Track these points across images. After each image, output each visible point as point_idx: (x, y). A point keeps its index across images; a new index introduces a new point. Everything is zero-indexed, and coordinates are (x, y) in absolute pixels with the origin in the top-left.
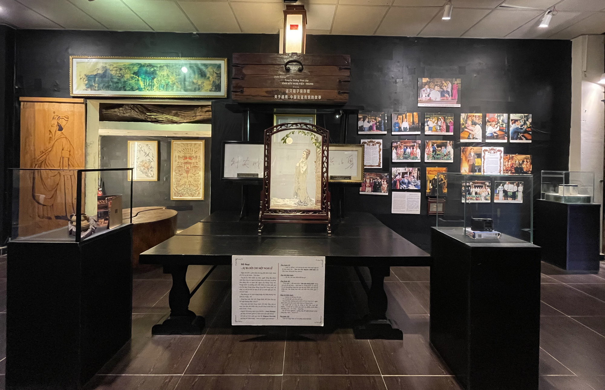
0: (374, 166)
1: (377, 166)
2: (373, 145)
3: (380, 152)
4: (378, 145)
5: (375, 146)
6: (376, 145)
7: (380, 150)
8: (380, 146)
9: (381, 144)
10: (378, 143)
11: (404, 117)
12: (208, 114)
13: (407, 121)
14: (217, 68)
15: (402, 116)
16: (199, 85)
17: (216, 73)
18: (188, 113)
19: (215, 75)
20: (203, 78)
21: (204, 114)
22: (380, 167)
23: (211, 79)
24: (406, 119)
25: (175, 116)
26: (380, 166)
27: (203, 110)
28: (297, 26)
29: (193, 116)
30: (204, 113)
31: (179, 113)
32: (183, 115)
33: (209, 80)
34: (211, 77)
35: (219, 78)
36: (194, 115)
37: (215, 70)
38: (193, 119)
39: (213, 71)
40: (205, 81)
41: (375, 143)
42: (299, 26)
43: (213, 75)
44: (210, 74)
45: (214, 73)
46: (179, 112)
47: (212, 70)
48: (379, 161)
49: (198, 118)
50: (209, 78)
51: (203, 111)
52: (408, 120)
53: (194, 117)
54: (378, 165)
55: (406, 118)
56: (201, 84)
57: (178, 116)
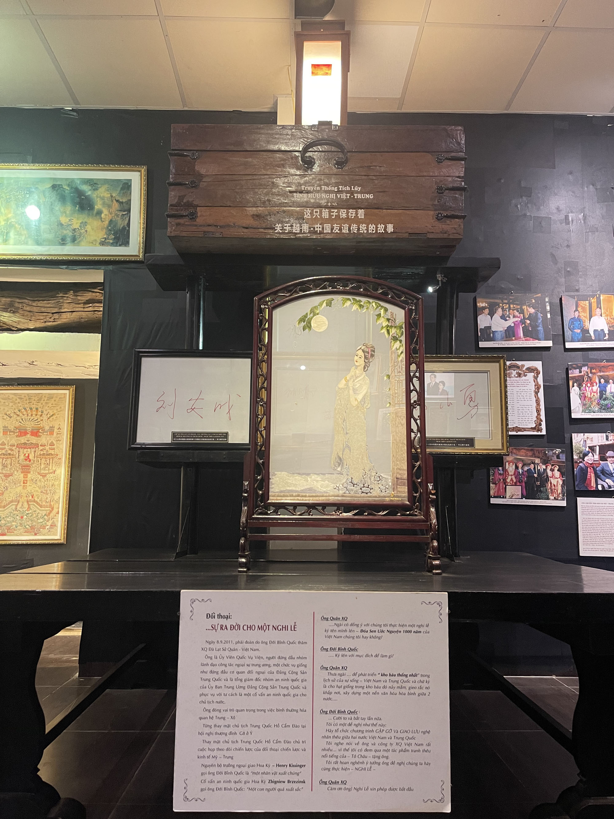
0: (524, 429)
1: (532, 428)
2: (519, 375)
3: (536, 393)
4: (531, 375)
5: (524, 378)
6: (525, 376)
7: (538, 388)
8: (536, 378)
9: (538, 373)
10: (530, 370)
11: (594, 305)
12: (91, 309)
13: (601, 316)
14: (122, 189)
15: (587, 302)
16: (74, 230)
17: (117, 201)
18: (40, 304)
19: (116, 206)
20: (86, 212)
21: (82, 309)
22: (539, 433)
23: (106, 215)
24: (598, 310)
25: (7, 312)
26: (540, 430)
27: (79, 298)
28: (329, 66)
29: (53, 313)
30: (82, 305)
31: (17, 305)
32: (28, 308)
33: (101, 218)
34: (105, 212)
35: (124, 213)
36: (56, 310)
37: (114, 195)
38: (52, 320)
39: (112, 196)
40: (90, 220)
41: (524, 369)
42: (333, 66)
43: (109, 206)
44: (104, 204)
45: (114, 201)
46: (18, 300)
47: (109, 195)
48: (537, 417)
49: (65, 318)
50: (99, 213)
51: (79, 300)
52: (605, 313)
53: (56, 316)
54: (534, 426)
55: (599, 306)
56: (80, 226)
57: (14, 312)
